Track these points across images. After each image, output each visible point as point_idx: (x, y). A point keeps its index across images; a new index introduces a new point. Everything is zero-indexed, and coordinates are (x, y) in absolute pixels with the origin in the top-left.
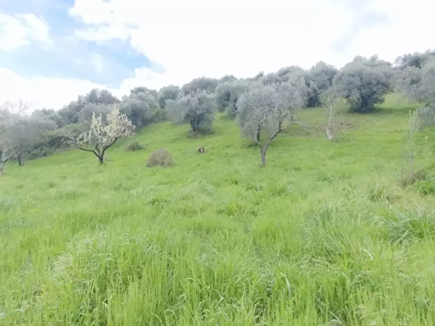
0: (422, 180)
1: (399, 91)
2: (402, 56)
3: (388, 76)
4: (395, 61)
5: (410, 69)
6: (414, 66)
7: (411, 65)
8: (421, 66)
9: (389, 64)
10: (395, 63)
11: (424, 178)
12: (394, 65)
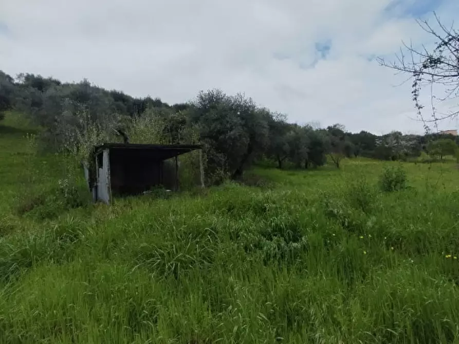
0: (40, 205)
1: (20, 110)
2: (25, 75)
3: (8, 91)
4: (17, 77)
5: (33, 90)
6: (36, 89)
7: (34, 86)
8: (44, 90)
9: (10, 79)
10: (17, 79)
11: (42, 203)
12: (16, 81)
